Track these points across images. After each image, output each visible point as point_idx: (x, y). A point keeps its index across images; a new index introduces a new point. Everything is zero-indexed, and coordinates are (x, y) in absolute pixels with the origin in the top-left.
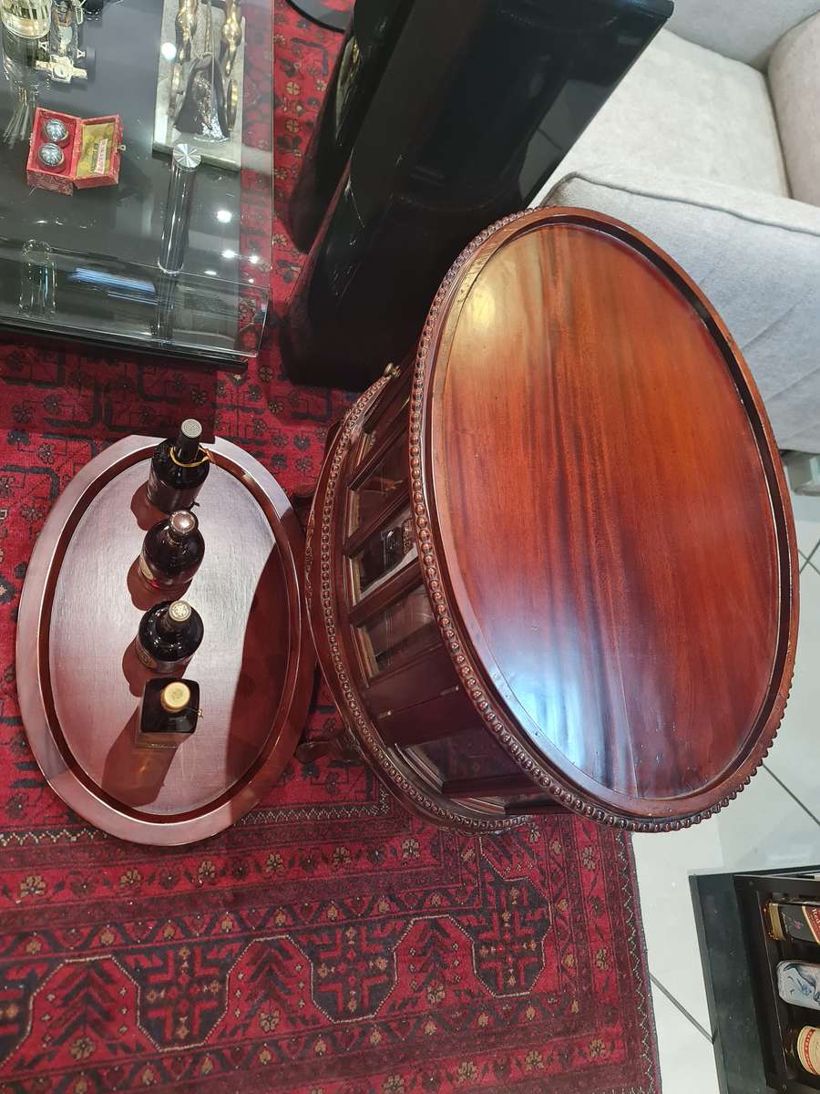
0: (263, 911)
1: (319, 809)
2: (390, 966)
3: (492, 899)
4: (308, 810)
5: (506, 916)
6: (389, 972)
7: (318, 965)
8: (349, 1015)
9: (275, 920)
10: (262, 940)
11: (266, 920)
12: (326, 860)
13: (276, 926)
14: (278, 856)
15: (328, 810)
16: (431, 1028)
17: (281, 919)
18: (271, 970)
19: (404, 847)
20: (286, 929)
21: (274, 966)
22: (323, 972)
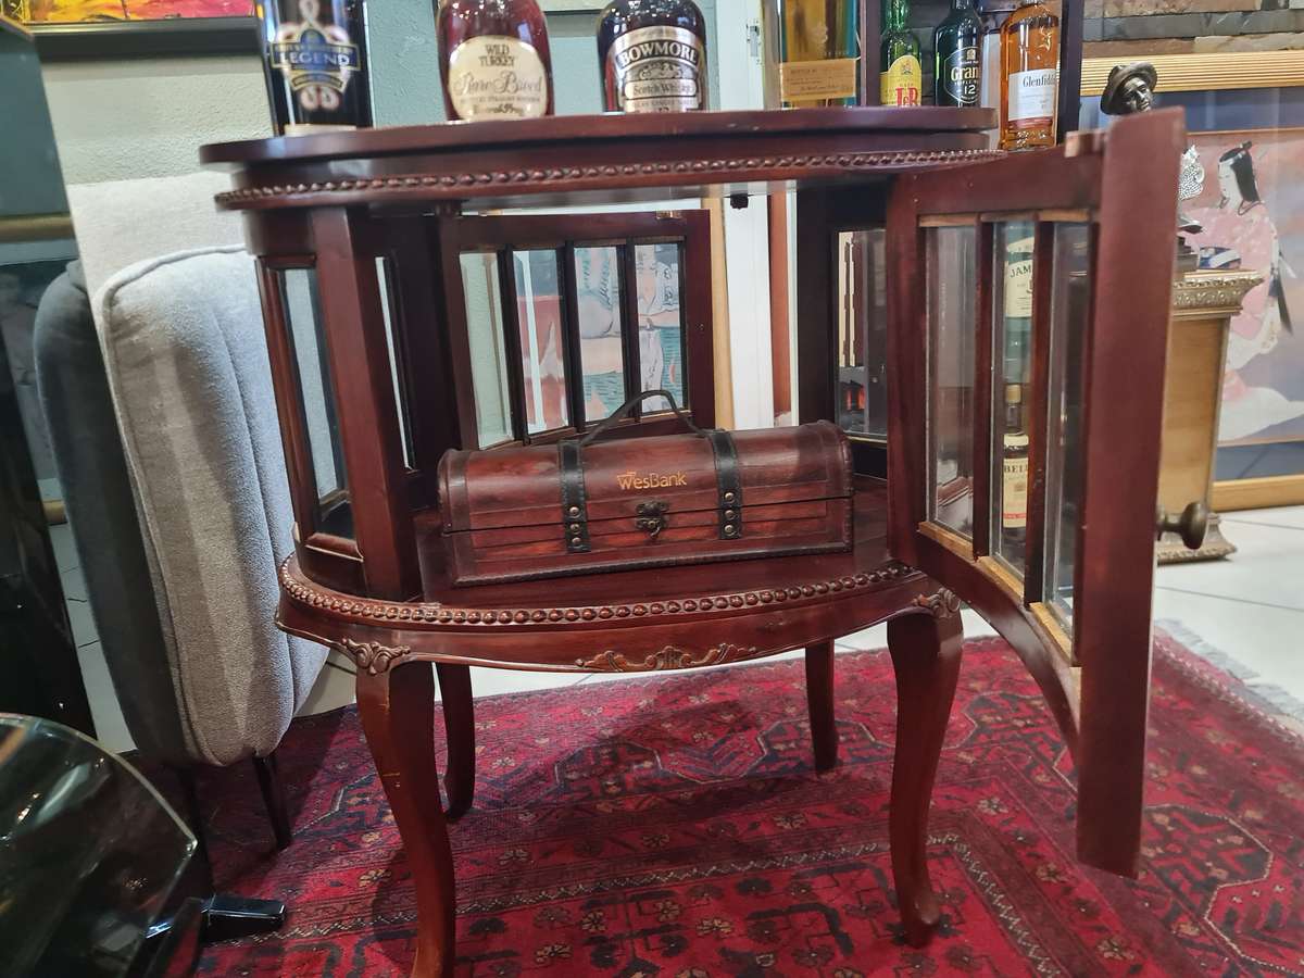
0: (1196, 954)
1: (997, 910)
2: (1160, 811)
3: (1008, 735)
4: (1006, 923)
5: (1020, 723)
6: (1167, 812)
7: (1216, 881)
8: (1249, 843)
9: (1196, 937)
10: (1235, 947)
11: (1206, 948)
12: (1068, 890)
13: (1202, 933)
14: (1102, 948)
15: (991, 899)
16: (1198, 770)
17: (1189, 930)
18: (1267, 928)
19: (993, 813)
20: (1197, 920)
21: (1259, 926)
22: (1222, 874)
